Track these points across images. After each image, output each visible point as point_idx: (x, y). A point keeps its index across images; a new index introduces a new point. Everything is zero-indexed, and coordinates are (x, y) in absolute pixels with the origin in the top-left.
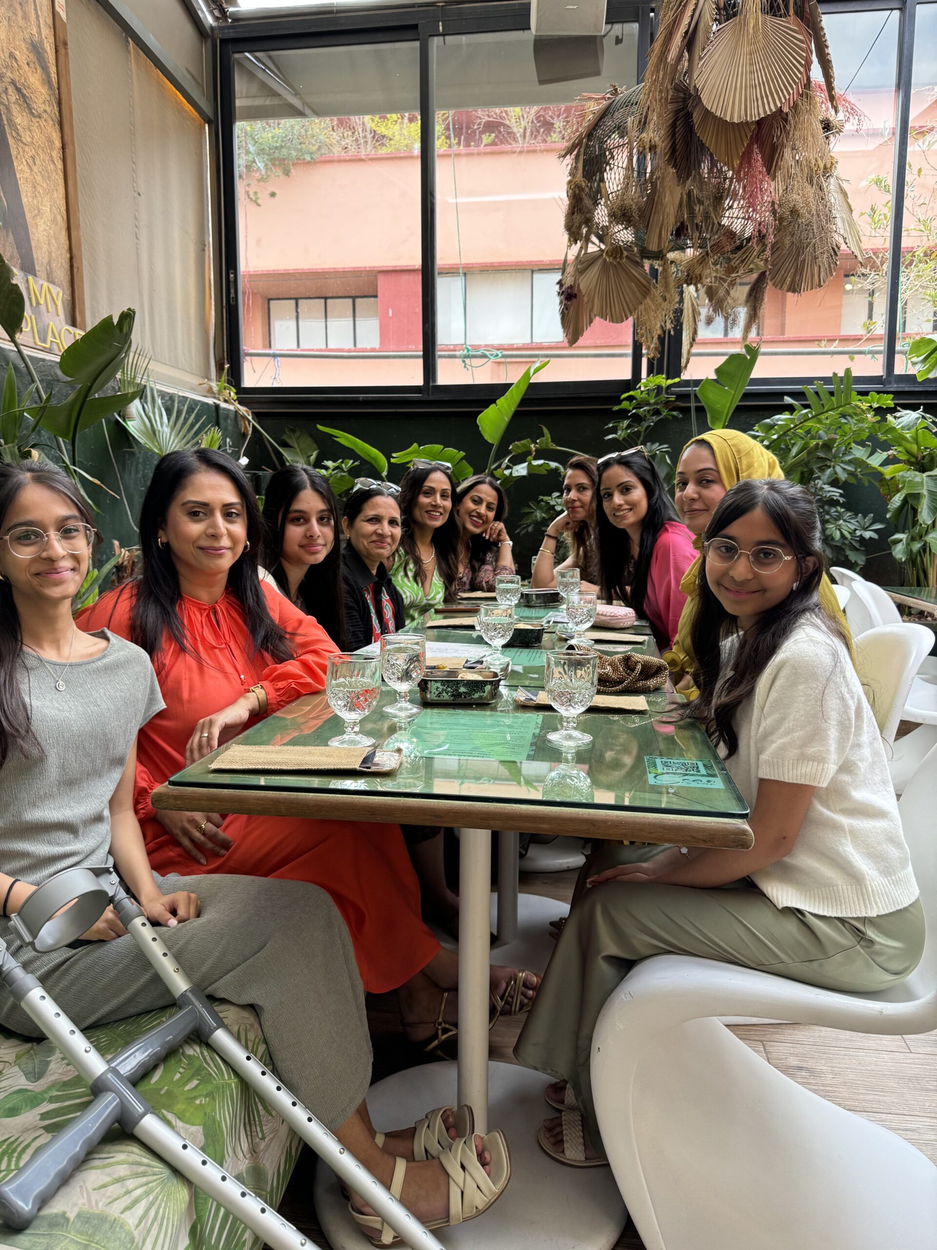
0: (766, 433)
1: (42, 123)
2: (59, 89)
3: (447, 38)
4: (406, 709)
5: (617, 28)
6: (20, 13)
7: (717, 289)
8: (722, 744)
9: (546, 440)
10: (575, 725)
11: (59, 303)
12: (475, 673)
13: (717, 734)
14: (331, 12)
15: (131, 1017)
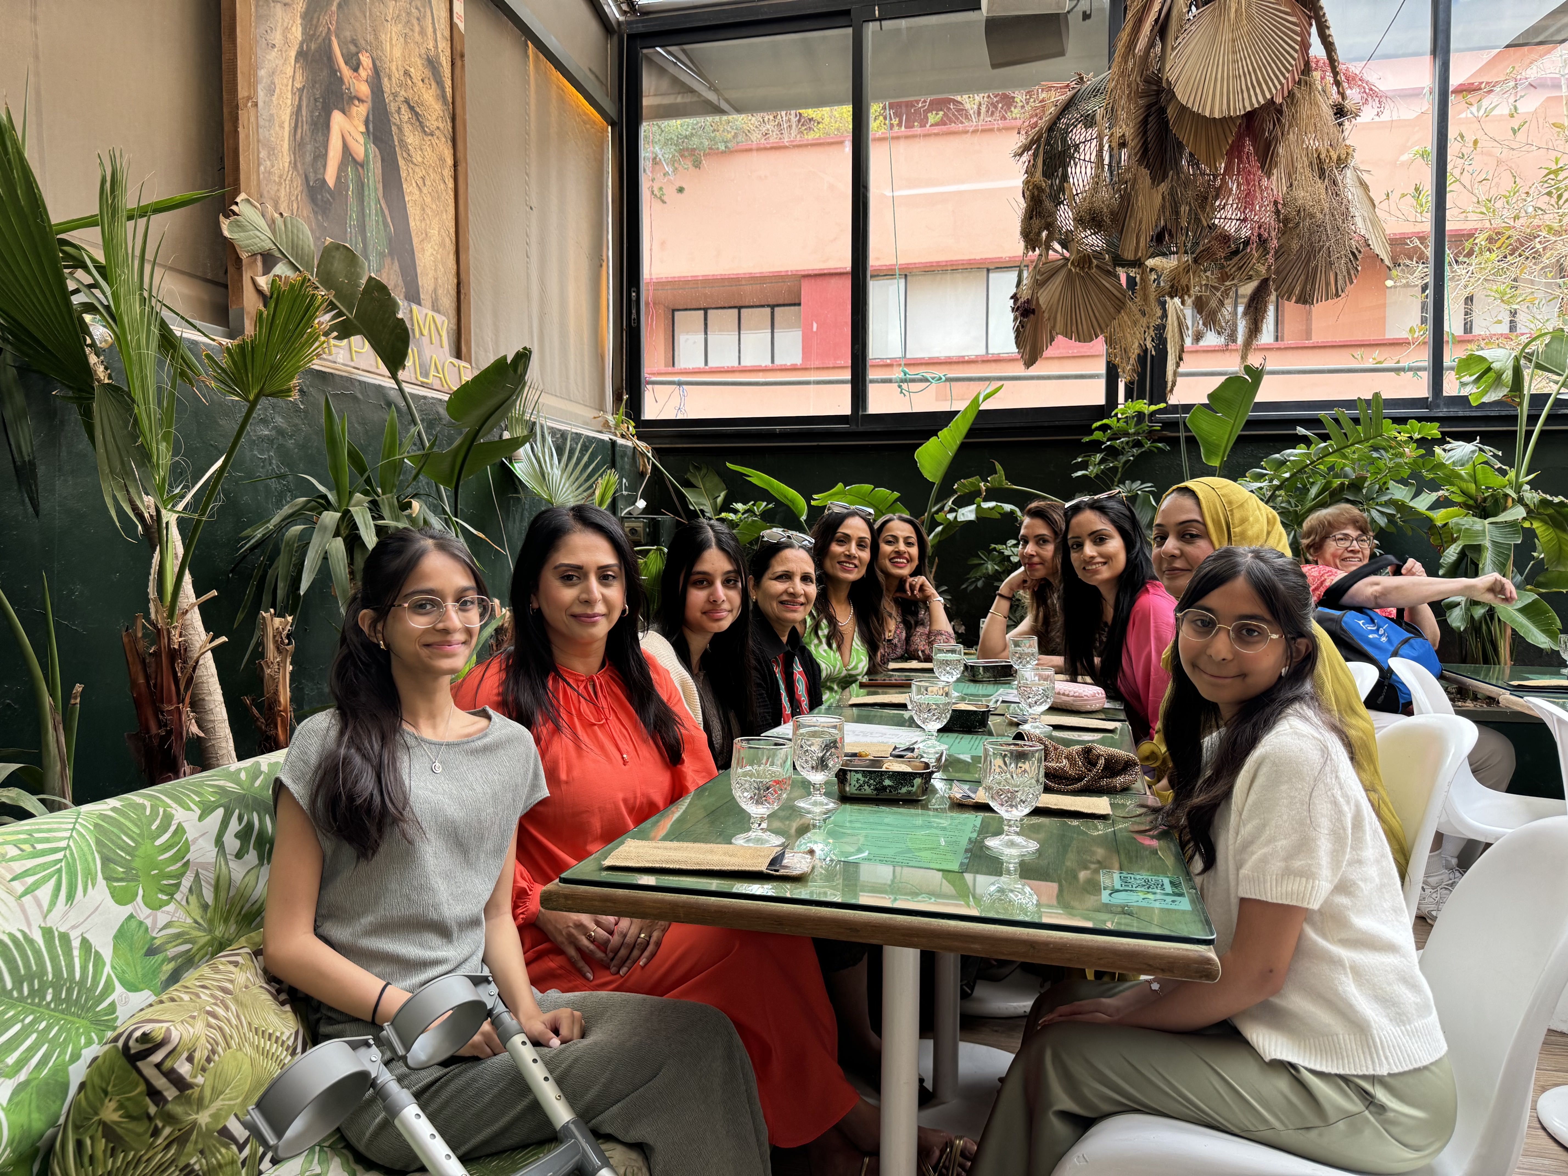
0: (1276, 471)
1: (435, 141)
2: (453, 103)
3: (884, 23)
4: (822, 804)
5: (1084, 3)
6: (417, 29)
7: (1208, 299)
8: (1197, 857)
9: (999, 478)
10: (1018, 830)
11: (444, 334)
12: (903, 762)
13: (1192, 844)
15: (504, 1151)
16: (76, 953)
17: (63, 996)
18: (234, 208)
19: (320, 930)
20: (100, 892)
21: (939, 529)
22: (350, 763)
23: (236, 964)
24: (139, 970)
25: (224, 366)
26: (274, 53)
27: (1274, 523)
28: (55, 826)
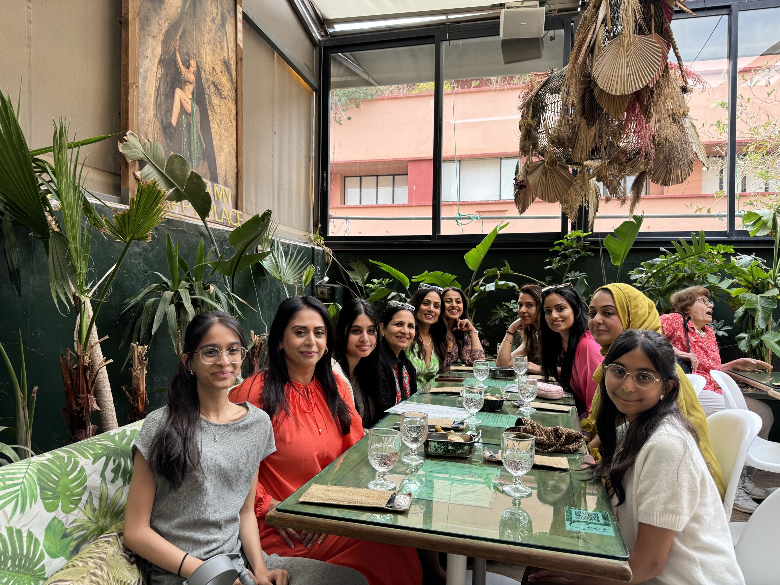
0: (649, 269)
1: (226, 101)
2: (236, 83)
3: (451, 42)
4: (416, 460)
5: (551, 33)
6: (219, 47)
7: (613, 181)
8: (615, 496)
9: (507, 269)
11: (230, 197)
12: (458, 434)
13: (612, 488)
14: (386, 30)
16: (25, 539)
17: (17, 563)
18: (125, 138)
19: (153, 524)
20: (39, 506)
21: (476, 294)
22: (171, 436)
23: (108, 542)
24: (58, 546)
25: (114, 225)
26: (147, 61)
27: (652, 308)
28: (17, 471)
